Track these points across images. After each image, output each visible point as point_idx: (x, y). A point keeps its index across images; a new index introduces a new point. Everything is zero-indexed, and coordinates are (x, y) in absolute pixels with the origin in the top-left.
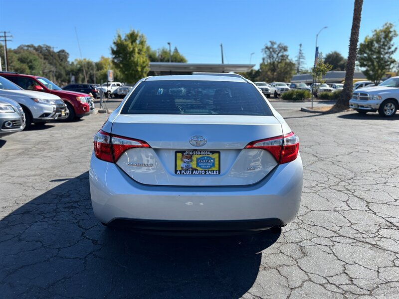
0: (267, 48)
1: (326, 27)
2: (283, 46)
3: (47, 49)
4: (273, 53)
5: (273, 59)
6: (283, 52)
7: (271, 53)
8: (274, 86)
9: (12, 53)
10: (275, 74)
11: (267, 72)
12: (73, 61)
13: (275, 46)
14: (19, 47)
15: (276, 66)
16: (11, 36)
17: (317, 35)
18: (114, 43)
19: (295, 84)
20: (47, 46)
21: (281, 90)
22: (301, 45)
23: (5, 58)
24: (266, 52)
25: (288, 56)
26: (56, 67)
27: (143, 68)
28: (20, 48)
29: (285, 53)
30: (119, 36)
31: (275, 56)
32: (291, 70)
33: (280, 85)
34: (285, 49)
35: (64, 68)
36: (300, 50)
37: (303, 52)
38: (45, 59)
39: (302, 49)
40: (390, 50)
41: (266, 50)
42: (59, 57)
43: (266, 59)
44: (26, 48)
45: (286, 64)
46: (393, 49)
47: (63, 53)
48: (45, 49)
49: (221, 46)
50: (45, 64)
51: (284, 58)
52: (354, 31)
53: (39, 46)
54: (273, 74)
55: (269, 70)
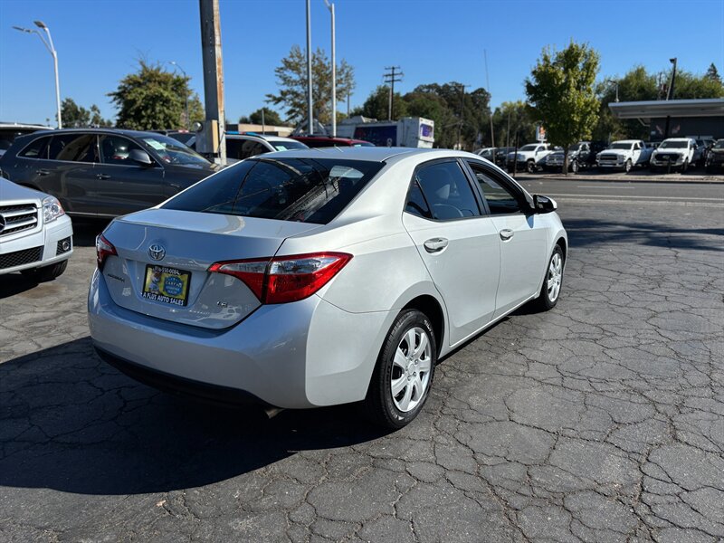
3: (456, 90)
9: (401, 100)
12: (499, 106)
14: (416, 90)
16: (401, 73)
18: (534, 73)
20: (457, 84)
23: (390, 107)
26: (466, 119)
27: (585, 114)
28: (418, 90)
30: (546, 59)
35: (479, 119)
38: (450, 105)
42: (474, 102)
44: (425, 90)
47: (482, 95)
48: (453, 89)
50: (447, 114)
53: (446, 86)
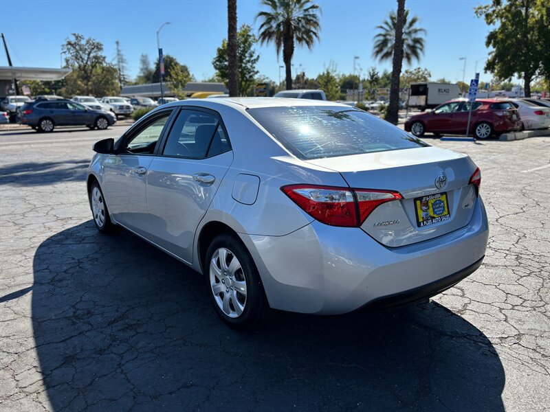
0: (69, 43)
1: (168, 23)
2: (96, 42)
4: (81, 52)
5: (82, 62)
6: (95, 52)
7: (77, 51)
8: (107, 102)
10: (90, 83)
11: (75, 81)
13: (83, 42)
15: (89, 72)
17: (158, 33)
19: (136, 100)
21: (120, 109)
22: (117, 43)
24: (69, 49)
25: (104, 58)
29: (100, 54)
31: (86, 57)
32: (113, 78)
33: (115, 101)
34: (99, 47)
36: (119, 51)
37: (122, 53)
39: (120, 48)
40: (253, 58)
41: (69, 46)
43: (71, 61)
45: (103, 69)
46: (255, 57)
49: (3, 37)
51: (100, 61)
52: (232, 34)
54: (87, 85)
55: (78, 77)
